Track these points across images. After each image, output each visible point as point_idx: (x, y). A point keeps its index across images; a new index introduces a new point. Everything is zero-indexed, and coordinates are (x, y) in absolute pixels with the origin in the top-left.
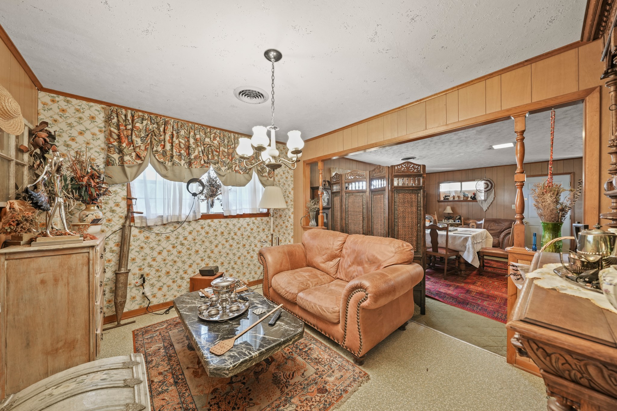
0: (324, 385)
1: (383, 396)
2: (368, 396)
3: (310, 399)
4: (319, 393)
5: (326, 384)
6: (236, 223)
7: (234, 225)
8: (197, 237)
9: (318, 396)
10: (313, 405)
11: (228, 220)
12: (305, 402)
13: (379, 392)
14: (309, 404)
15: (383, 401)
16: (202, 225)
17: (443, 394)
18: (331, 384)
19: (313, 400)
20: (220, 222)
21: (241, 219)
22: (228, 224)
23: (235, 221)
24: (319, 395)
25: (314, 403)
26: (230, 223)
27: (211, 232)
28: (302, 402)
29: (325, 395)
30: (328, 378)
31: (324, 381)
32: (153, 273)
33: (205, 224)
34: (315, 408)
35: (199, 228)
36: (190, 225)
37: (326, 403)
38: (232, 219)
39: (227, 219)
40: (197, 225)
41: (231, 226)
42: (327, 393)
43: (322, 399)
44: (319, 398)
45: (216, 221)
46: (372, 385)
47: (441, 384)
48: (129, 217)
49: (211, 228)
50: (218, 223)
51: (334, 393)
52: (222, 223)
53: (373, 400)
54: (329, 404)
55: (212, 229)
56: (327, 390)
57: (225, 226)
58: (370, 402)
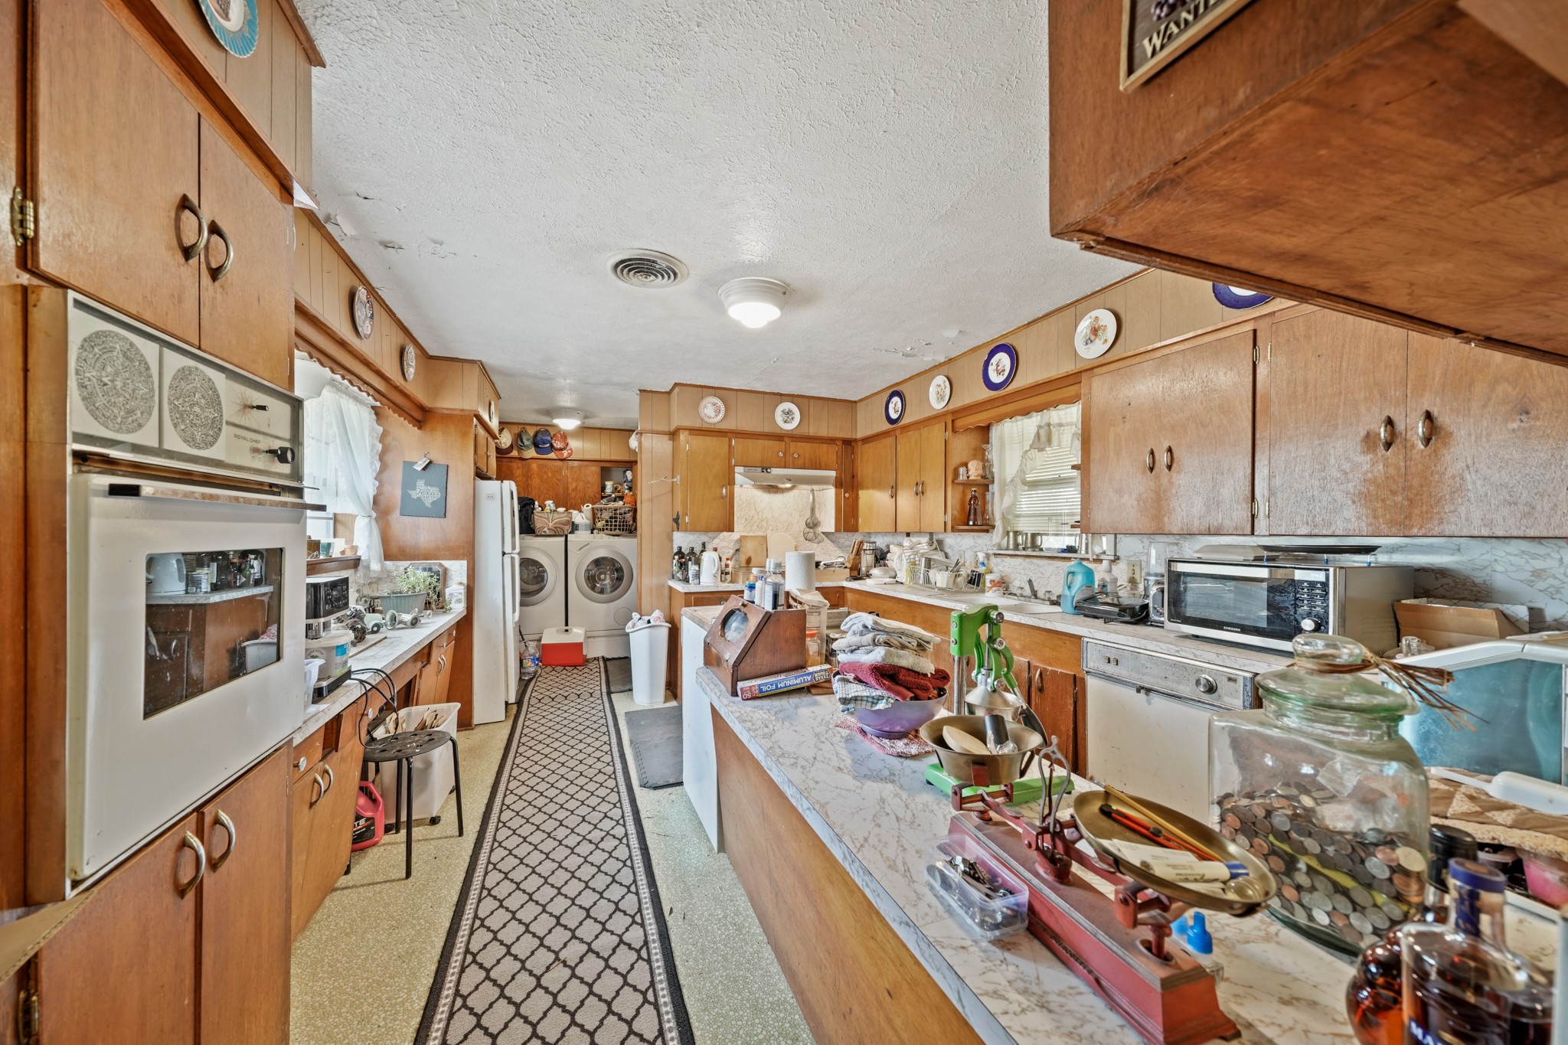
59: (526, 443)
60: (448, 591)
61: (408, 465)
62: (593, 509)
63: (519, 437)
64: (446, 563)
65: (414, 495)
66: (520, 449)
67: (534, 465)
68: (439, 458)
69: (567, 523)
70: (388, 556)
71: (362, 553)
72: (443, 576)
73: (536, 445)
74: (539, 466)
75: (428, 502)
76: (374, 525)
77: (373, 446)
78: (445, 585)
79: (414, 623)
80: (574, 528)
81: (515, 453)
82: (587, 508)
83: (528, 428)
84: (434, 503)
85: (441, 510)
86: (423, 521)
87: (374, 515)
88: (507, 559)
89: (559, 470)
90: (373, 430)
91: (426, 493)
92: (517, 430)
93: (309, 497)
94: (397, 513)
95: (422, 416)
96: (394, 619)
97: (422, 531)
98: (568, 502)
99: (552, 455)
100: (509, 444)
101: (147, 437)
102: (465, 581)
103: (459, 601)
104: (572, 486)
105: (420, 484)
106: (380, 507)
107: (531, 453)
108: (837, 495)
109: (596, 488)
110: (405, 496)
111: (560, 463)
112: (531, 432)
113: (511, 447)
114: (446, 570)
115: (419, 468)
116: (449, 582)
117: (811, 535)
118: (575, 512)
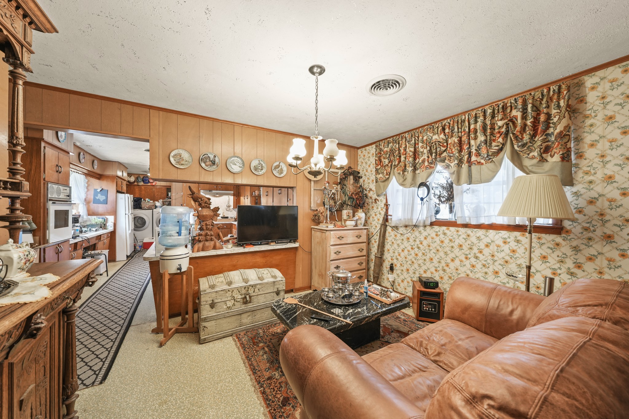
0: (292, 405)
1: (236, 403)
2: (244, 391)
3: (280, 390)
4: (284, 398)
5: (293, 407)
6: (483, 237)
7: (478, 238)
8: (431, 244)
9: (281, 396)
10: (274, 390)
11: (469, 231)
12: (279, 385)
13: (242, 401)
14: (276, 389)
15: (232, 401)
16: (437, 232)
17: (192, 362)
18: (291, 412)
19: (279, 392)
20: (458, 231)
21: (491, 231)
22: (468, 236)
23: (480, 232)
24: (281, 398)
25: (275, 392)
26: (472, 234)
27: (447, 241)
28: (280, 383)
29: (280, 403)
30: (299, 410)
31: (296, 406)
32: (398, 265)
33: (439, 231)
34: (271, 392)
35: (433, 235)
36: (425, 230)
37: (271, 401)
38: (475, 230)
39: (467, 229)
40: (432, 231)
41: (473, 239)
42: (281, 405)
43: (277, 399)
44: (279, 397)
45: (452, 229)
46: (252, 399)
47: (198, 367)
48: (386, 220)
49: (446, 237)
50: (455, 233)
51: (279, 412)
52: (460, 233)
53: (238, 393)
54: (269, 404)
55: (448, 239)
56: (285, 406)
57: (465, 237)
58: (238, 390)
59: (140, 180)
60: (108, 224)
61: (95, 190)
62: (163, 201)
63: (137, 178)
64: (107, 217)
65: (97, 198)
66: (137, 182)
67: (143, 187)
68: (105, 188)
69: (153, 206)
70: (89, 214)
71: (81, 214)
72: (106, 220)
73: (143, 181)
74: (144, 188)
75: (102, 200)
76: (85, 206)
77: (85, 185)
78: (107, 223)
79: (96, 230)
80: (156, 207)
81: (136, 183)
82: (161, 201)
83: (140, 176)
84: (103, 200)
85: (106, 202)
86: (100, 205)
87: (85, 203)
88: (127, 216)
89: (152, 189)
90: (85, 180)
91: (101, 197)
92: (136, 176)
93: (72, 202)
94: (92, 202)
95: (100, 177)
96: (90, 230)
97: (101, 208)
98: (154, 199)
99: (149, 184)
100: (133, 180)
101: (54, 196)
102: (113, 222)
103: (111, 227)
104: (156, 195)
105: (99, 195)
106: (87, 202)
107: (142, 183)
108: (234, 198)
109: (165, 195)
110: (94, 199)
111: (152, 187)
112: (142, 177)
113: (134, 182)
114: (107, 219)
115: (99, 191)
116: (108, 222)
117: (228, 209)
118: (156, 202)
